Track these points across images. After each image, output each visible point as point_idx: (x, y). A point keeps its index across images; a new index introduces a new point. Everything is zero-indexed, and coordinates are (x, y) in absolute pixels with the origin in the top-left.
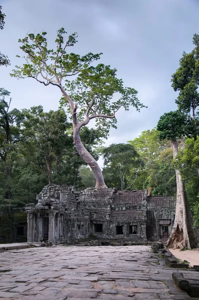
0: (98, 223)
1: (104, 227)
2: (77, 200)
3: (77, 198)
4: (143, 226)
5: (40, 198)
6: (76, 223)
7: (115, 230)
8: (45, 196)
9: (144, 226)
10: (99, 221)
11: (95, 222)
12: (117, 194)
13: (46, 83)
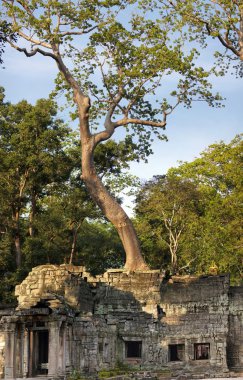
0: (133, 339)
1: (145, 348)
2: (94, 294)
3: (94, 291)
4: (220, 345)
5: (24, 293)
6: (96, 341)
7: (166, 353)
8: (32, 287)
9: (223, 345)
10: (136, 336)
11: (126, 339)
12: (171, 281)
13: (29, 51)
